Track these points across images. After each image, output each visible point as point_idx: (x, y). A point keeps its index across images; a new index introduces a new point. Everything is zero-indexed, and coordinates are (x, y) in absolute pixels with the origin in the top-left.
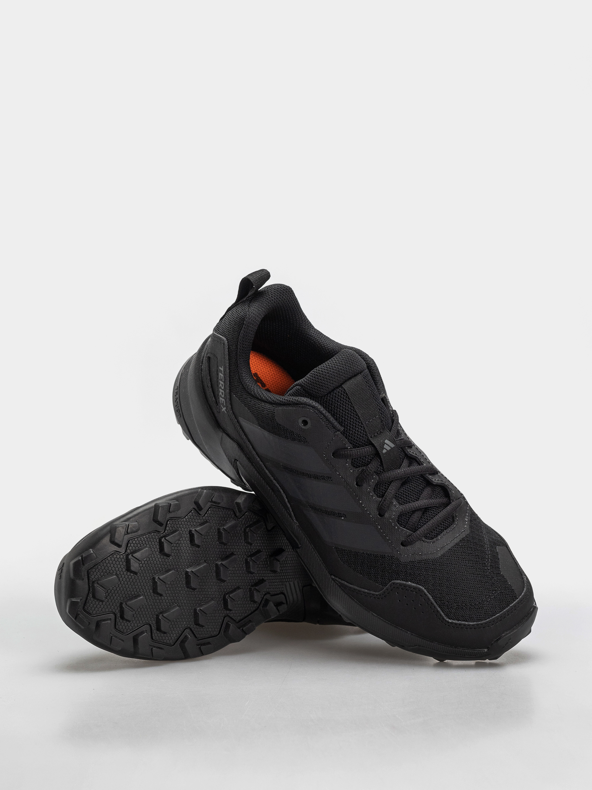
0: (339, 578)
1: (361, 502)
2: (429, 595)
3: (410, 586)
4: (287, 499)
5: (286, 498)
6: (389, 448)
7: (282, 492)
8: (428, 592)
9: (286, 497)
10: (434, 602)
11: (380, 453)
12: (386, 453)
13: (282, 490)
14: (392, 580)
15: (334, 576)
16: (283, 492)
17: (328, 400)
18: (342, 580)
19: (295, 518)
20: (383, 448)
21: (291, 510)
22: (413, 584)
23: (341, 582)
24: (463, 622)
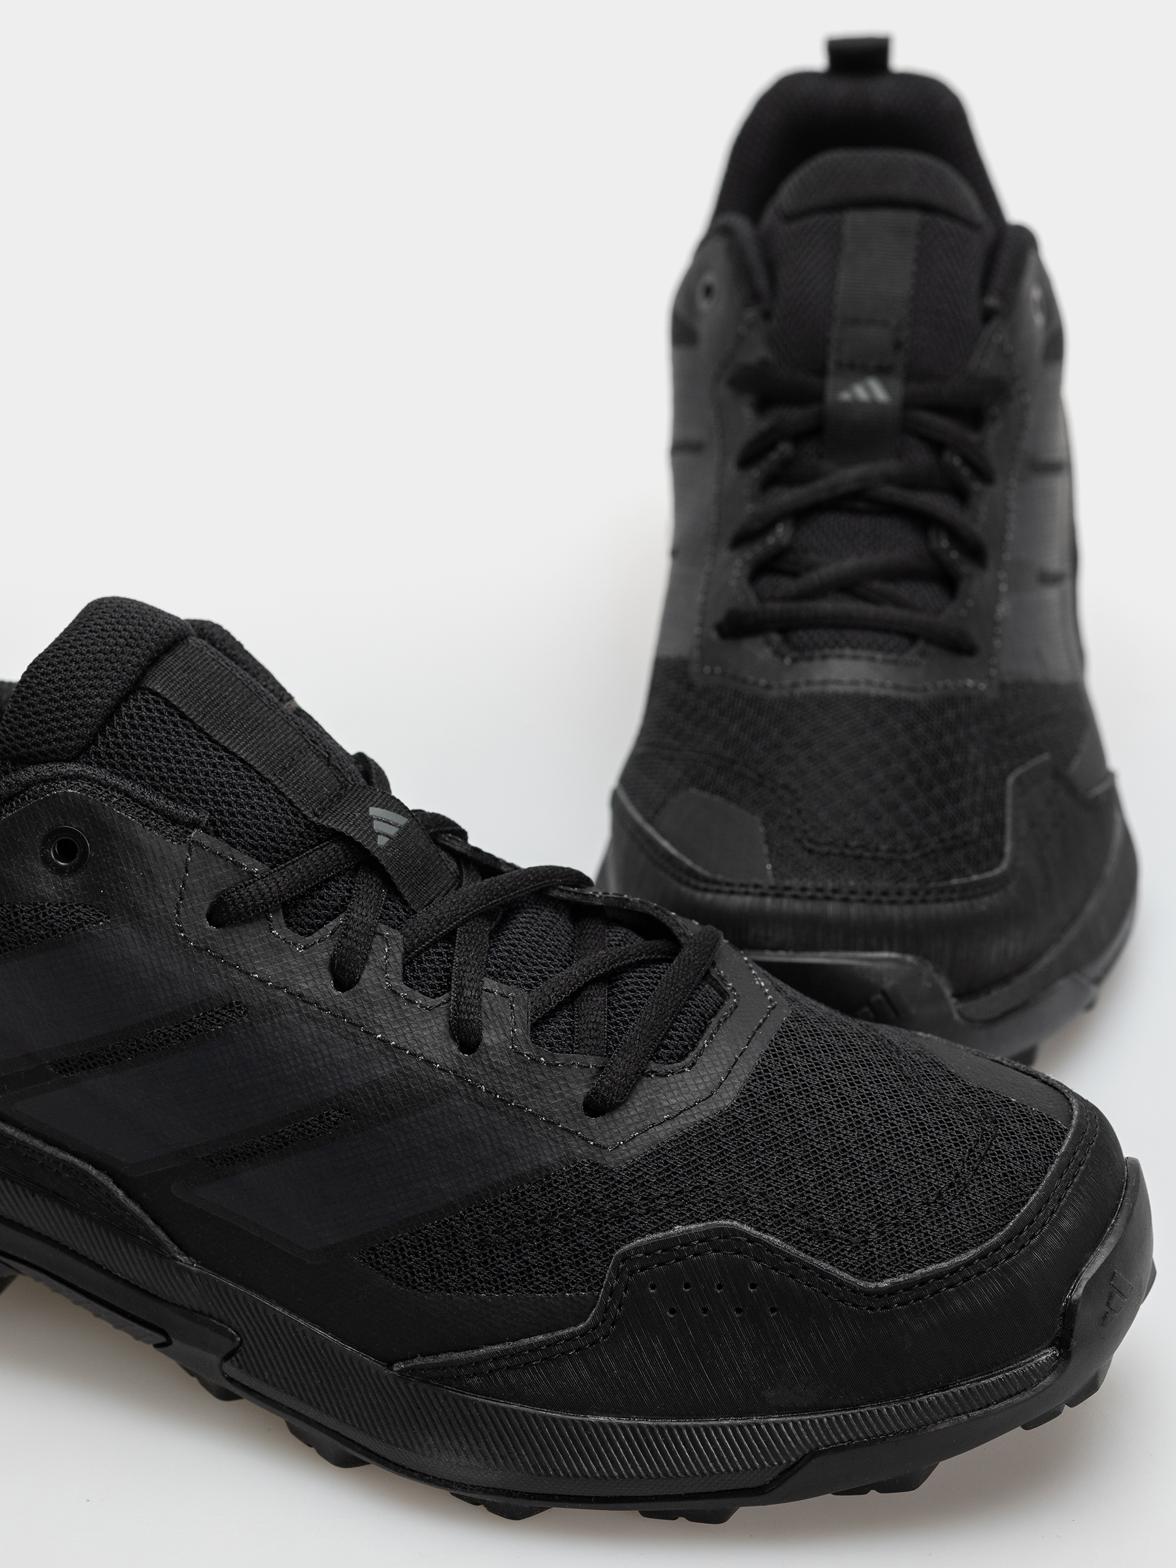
0: (423, 1356)
1: (379, 1036)
2: (765, 1236)
3: (686, 1240)
4: (119, 1187)
5: (115, 1188)
6: (392, 831)
7: (94, 1172)
8: (759, 1229)
9: (115, 1182)
10: (794, 1251)
11: (369, 848)
12: (388, 846)
13: (89, 1163)
14: (612, 1251)
15: (403, 1360)
16: (96, 1168)
17: (111, 745)
18: (437, 1354)
19: (176, 1248)
20: (375, 835)
21: (152, 1223)
22: (693, 1227)
23: (436, 1361)
24: (930, 1268)
